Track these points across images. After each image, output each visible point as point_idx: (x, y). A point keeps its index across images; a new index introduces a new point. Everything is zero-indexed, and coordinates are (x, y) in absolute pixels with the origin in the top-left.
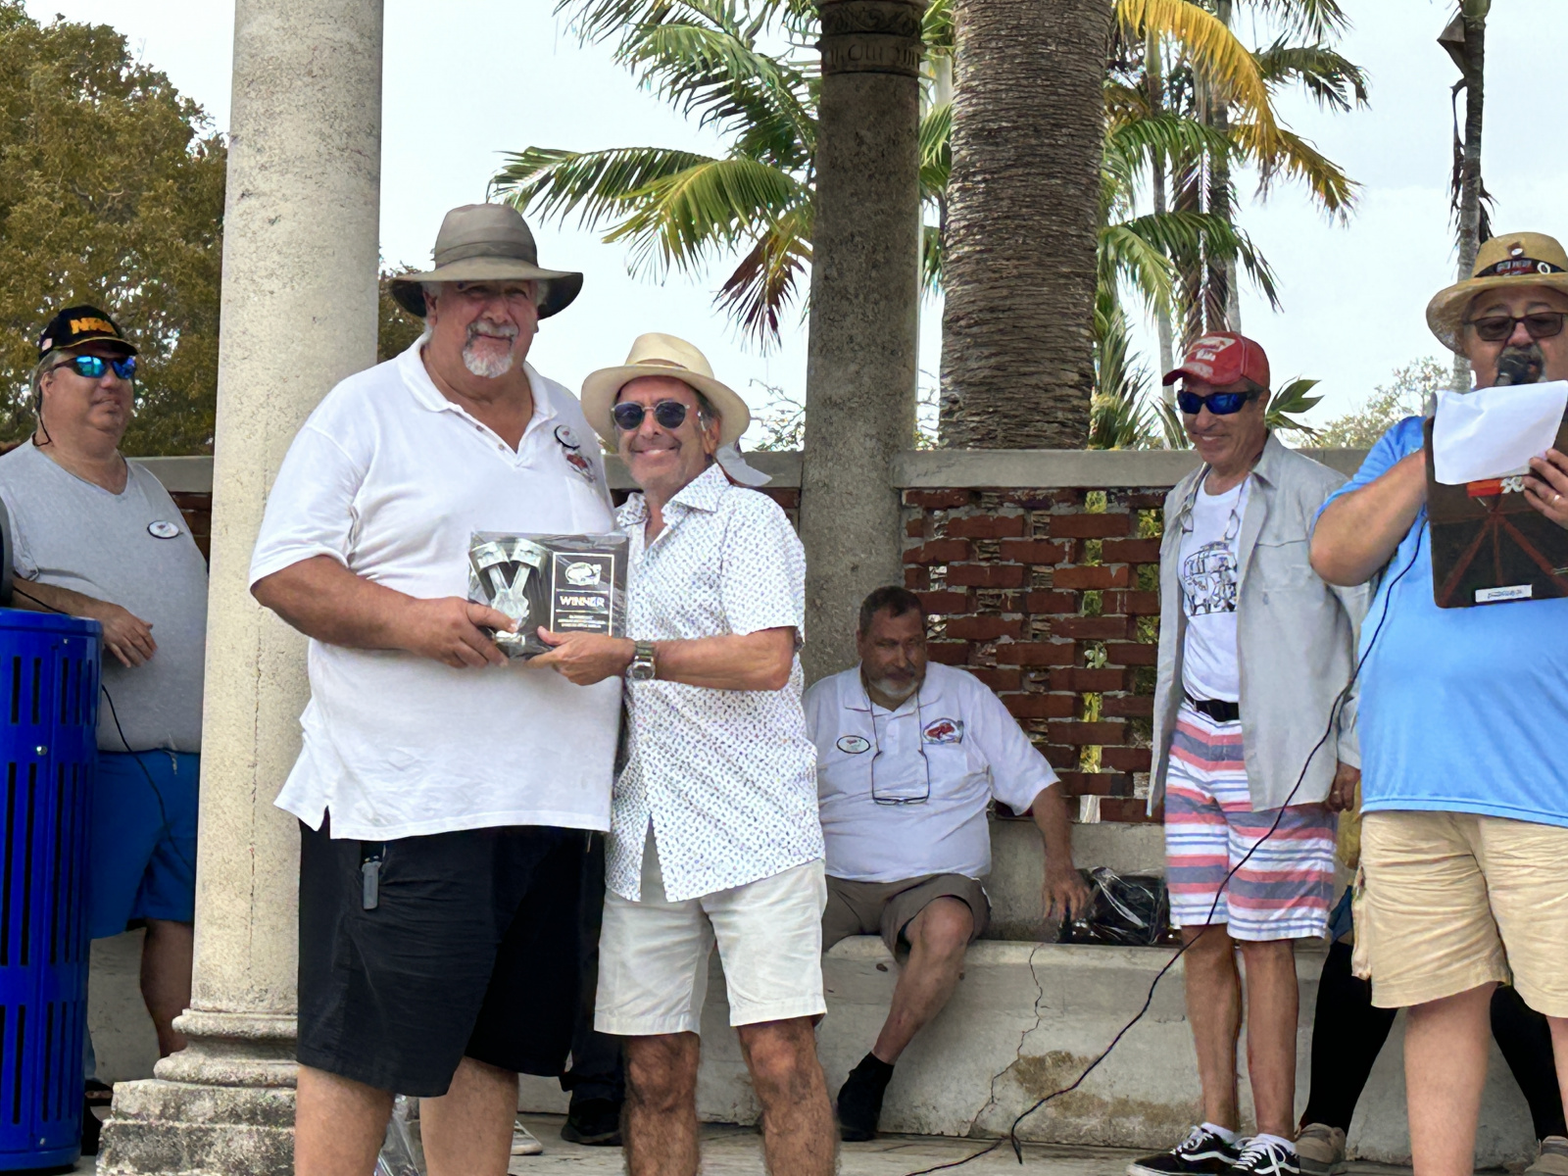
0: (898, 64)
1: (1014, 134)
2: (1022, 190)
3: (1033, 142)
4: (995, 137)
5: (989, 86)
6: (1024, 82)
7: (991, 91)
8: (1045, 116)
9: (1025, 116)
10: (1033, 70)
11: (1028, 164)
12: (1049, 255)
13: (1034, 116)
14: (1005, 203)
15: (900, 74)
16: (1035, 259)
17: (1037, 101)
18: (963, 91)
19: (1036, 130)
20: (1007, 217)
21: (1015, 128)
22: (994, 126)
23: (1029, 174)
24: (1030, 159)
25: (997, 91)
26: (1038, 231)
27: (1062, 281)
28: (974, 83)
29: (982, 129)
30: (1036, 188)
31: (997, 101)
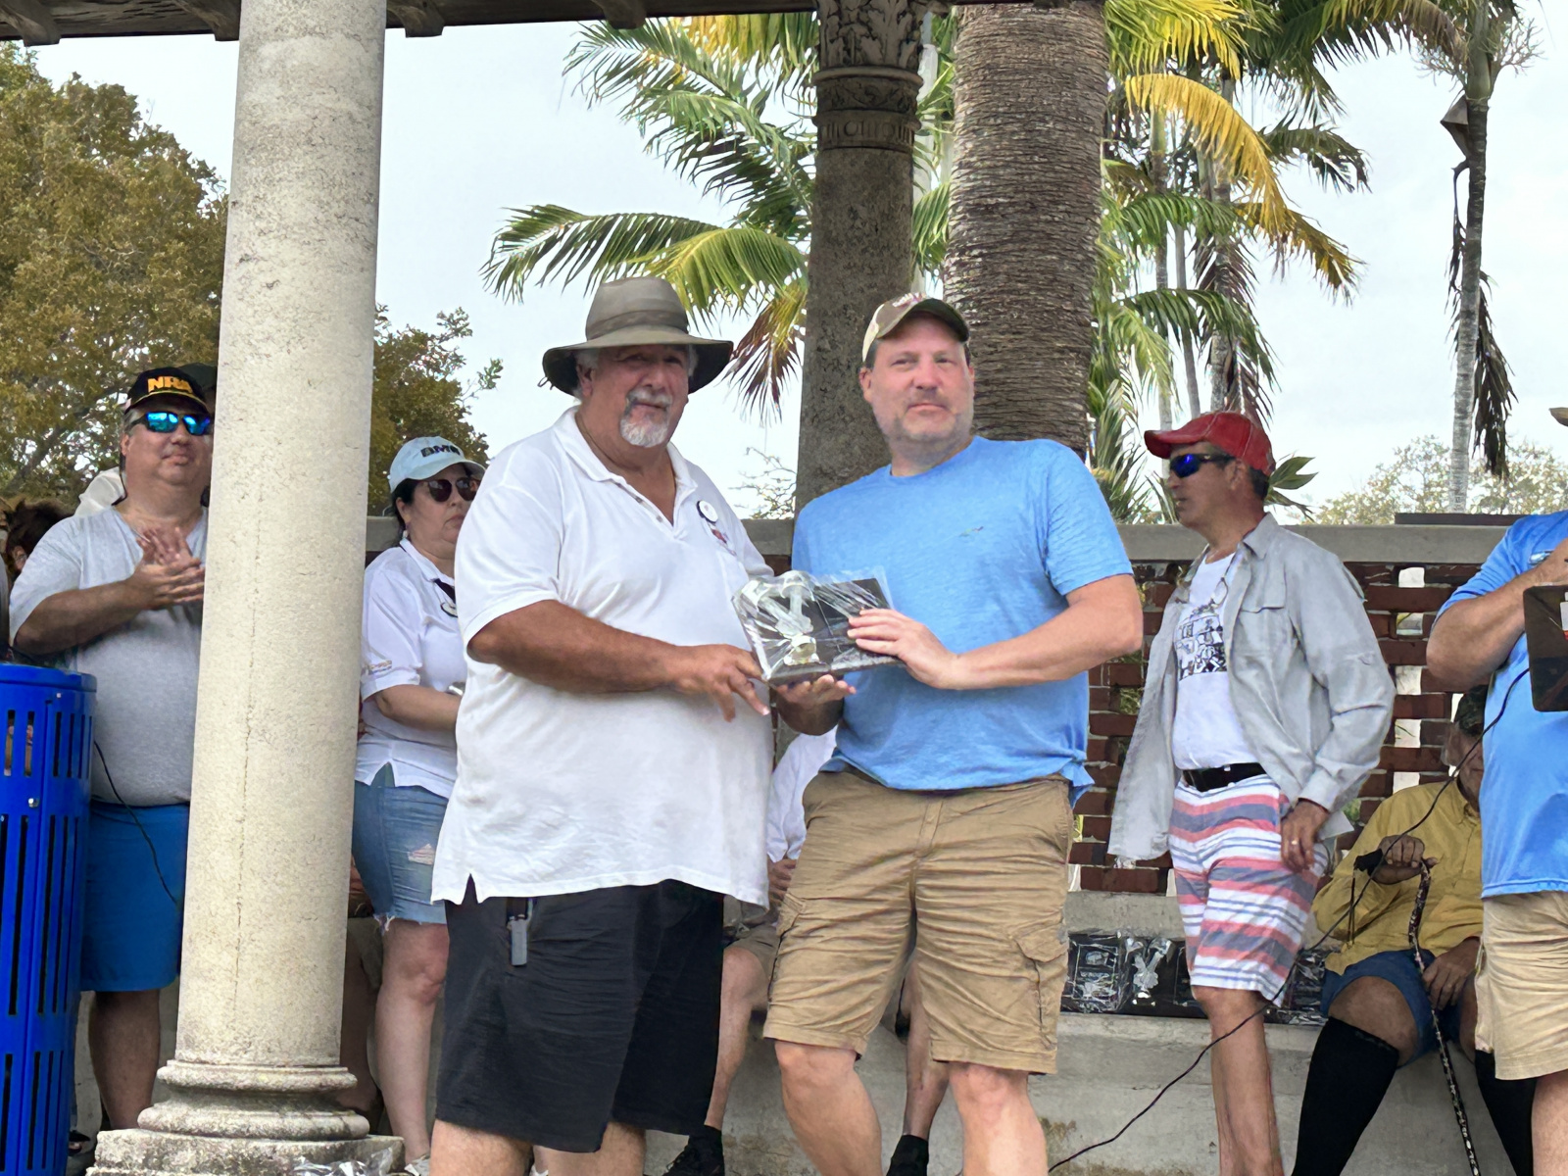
0: (893, 140)
1: (1011, 210)
2: (1018, 265)
3: (1030, 217)
4: (991, 212)
5: (988, 163)
6: (1022, 159)
7: (989, 167)
8: (1042, 192)
9: (1023, 191)
10: (1032, 148)
11: (1024, 241)
12: (1043, 330)
13: (1031, 193)
14: (1002, 277)
15: (894, 150)
16: (1030, 334)
17: (1034, 178)
18: (961, 166)
19: (1033, 207)
20: (1002, 292)
21: (1012, 204)
22: (991, 201)
23: (1025, 250)
24: (1026, 235)
25: (996, 167)
26: (1033, 306)
27: (1057, 355)
28: (973, 159)
29: (978, 205)
30: (1031, 264)
31: (995, 177)
